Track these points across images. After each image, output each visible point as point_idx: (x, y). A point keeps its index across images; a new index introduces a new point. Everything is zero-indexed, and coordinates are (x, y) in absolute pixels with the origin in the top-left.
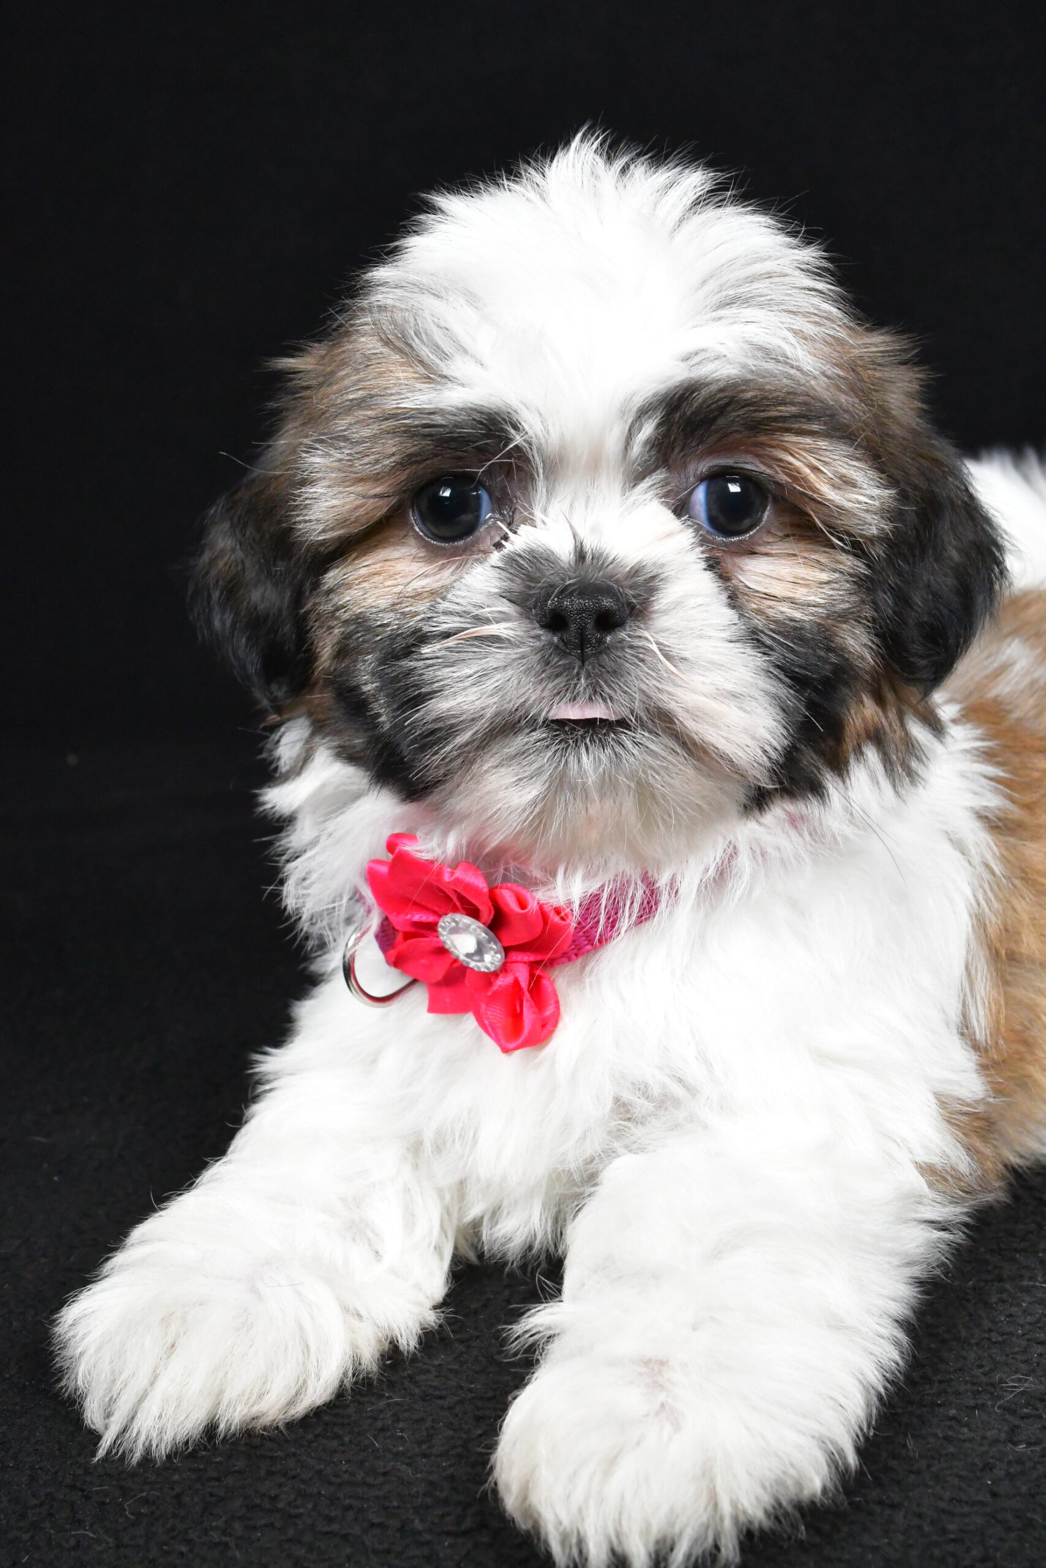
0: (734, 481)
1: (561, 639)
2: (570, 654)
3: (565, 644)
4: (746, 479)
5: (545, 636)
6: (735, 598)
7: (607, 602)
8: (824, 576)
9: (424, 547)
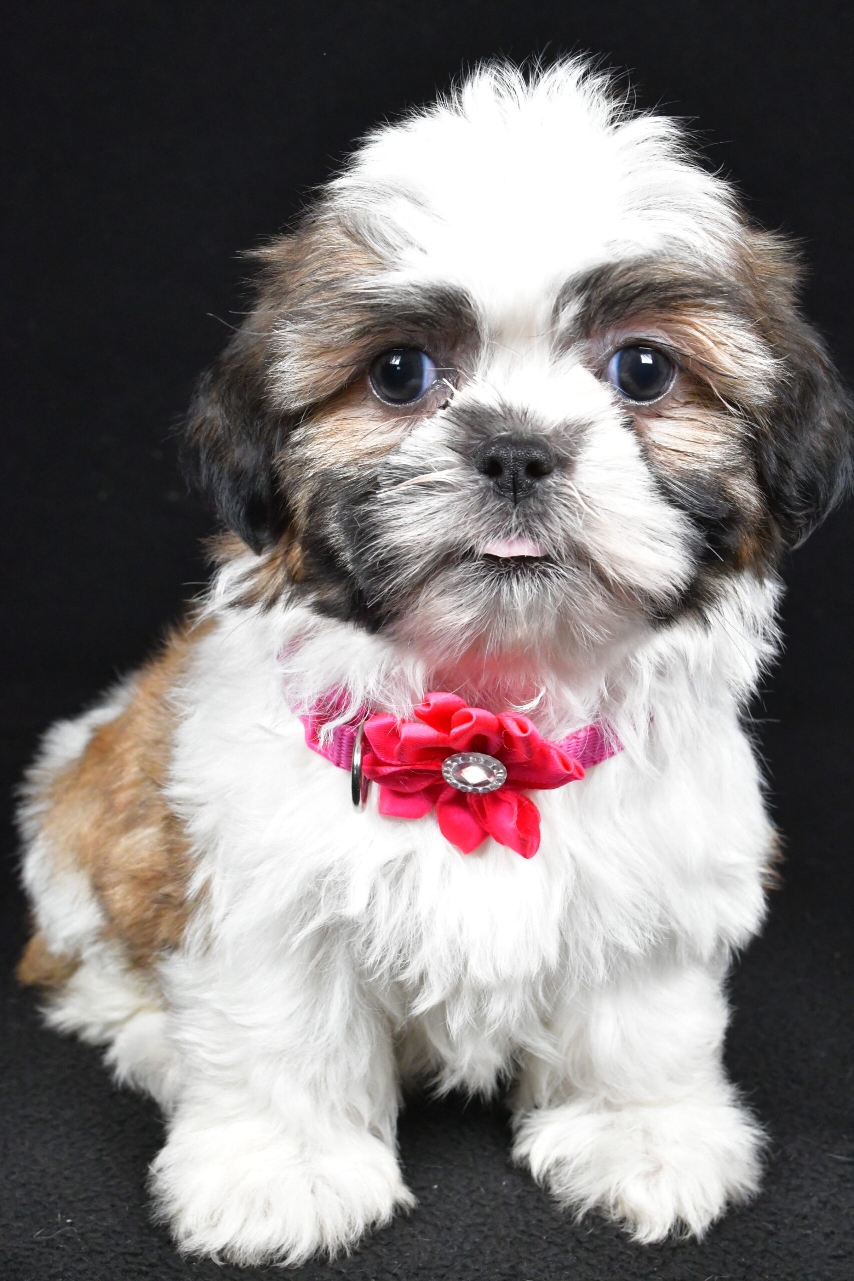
0: (645, 352)
1: (496, 483)
2: (504, 496)
3: (500, 488)
4: (657, 351)
5: (483, 481)
6: (647, 453)
7: (537, 454)
8: (718, 438)
9: (380, 408)
